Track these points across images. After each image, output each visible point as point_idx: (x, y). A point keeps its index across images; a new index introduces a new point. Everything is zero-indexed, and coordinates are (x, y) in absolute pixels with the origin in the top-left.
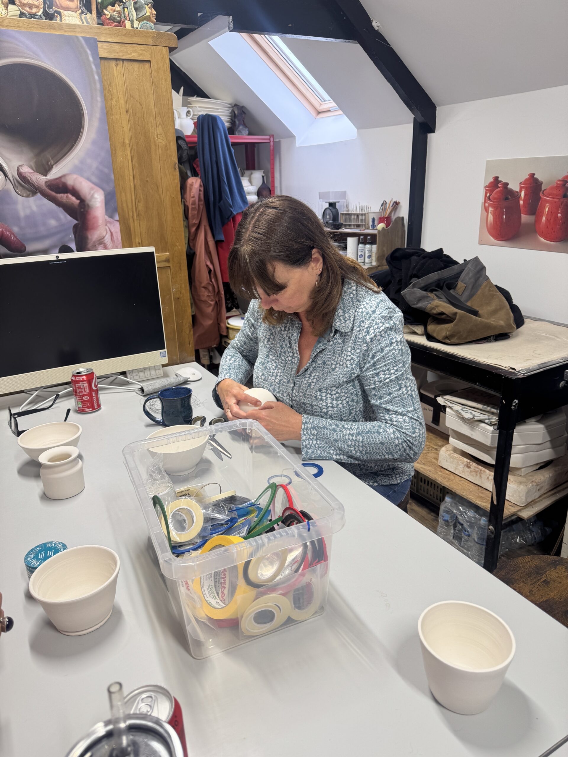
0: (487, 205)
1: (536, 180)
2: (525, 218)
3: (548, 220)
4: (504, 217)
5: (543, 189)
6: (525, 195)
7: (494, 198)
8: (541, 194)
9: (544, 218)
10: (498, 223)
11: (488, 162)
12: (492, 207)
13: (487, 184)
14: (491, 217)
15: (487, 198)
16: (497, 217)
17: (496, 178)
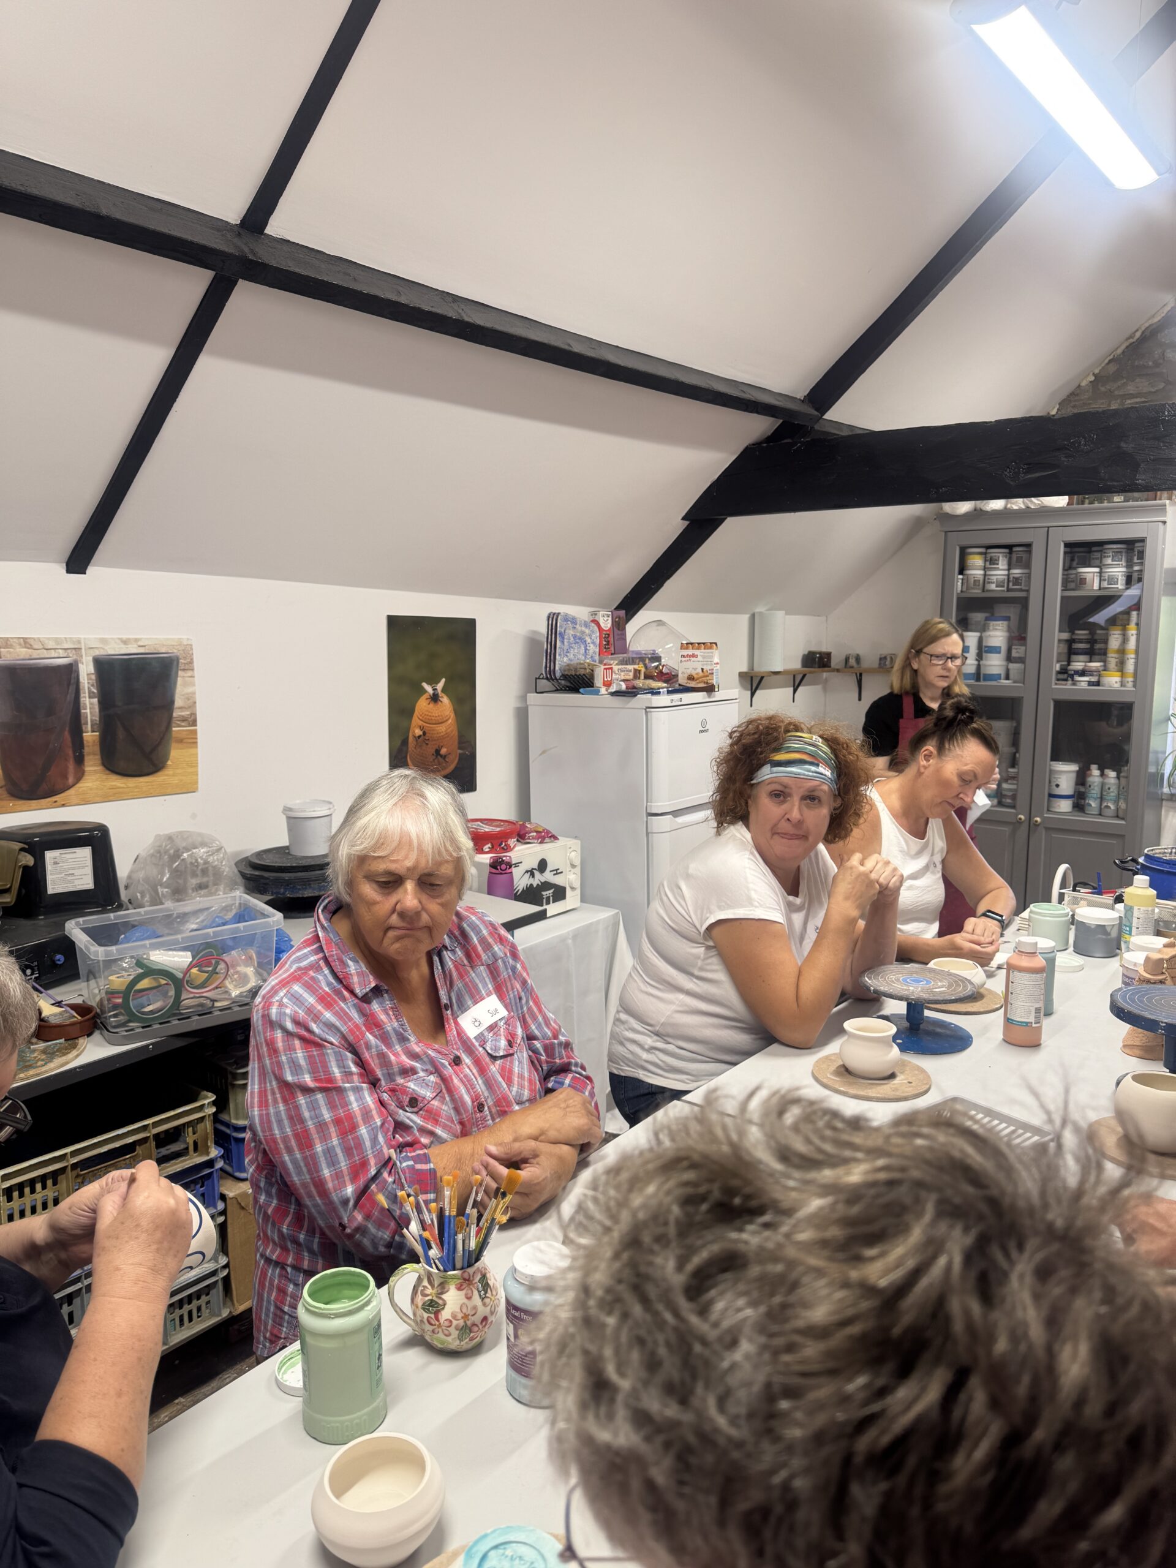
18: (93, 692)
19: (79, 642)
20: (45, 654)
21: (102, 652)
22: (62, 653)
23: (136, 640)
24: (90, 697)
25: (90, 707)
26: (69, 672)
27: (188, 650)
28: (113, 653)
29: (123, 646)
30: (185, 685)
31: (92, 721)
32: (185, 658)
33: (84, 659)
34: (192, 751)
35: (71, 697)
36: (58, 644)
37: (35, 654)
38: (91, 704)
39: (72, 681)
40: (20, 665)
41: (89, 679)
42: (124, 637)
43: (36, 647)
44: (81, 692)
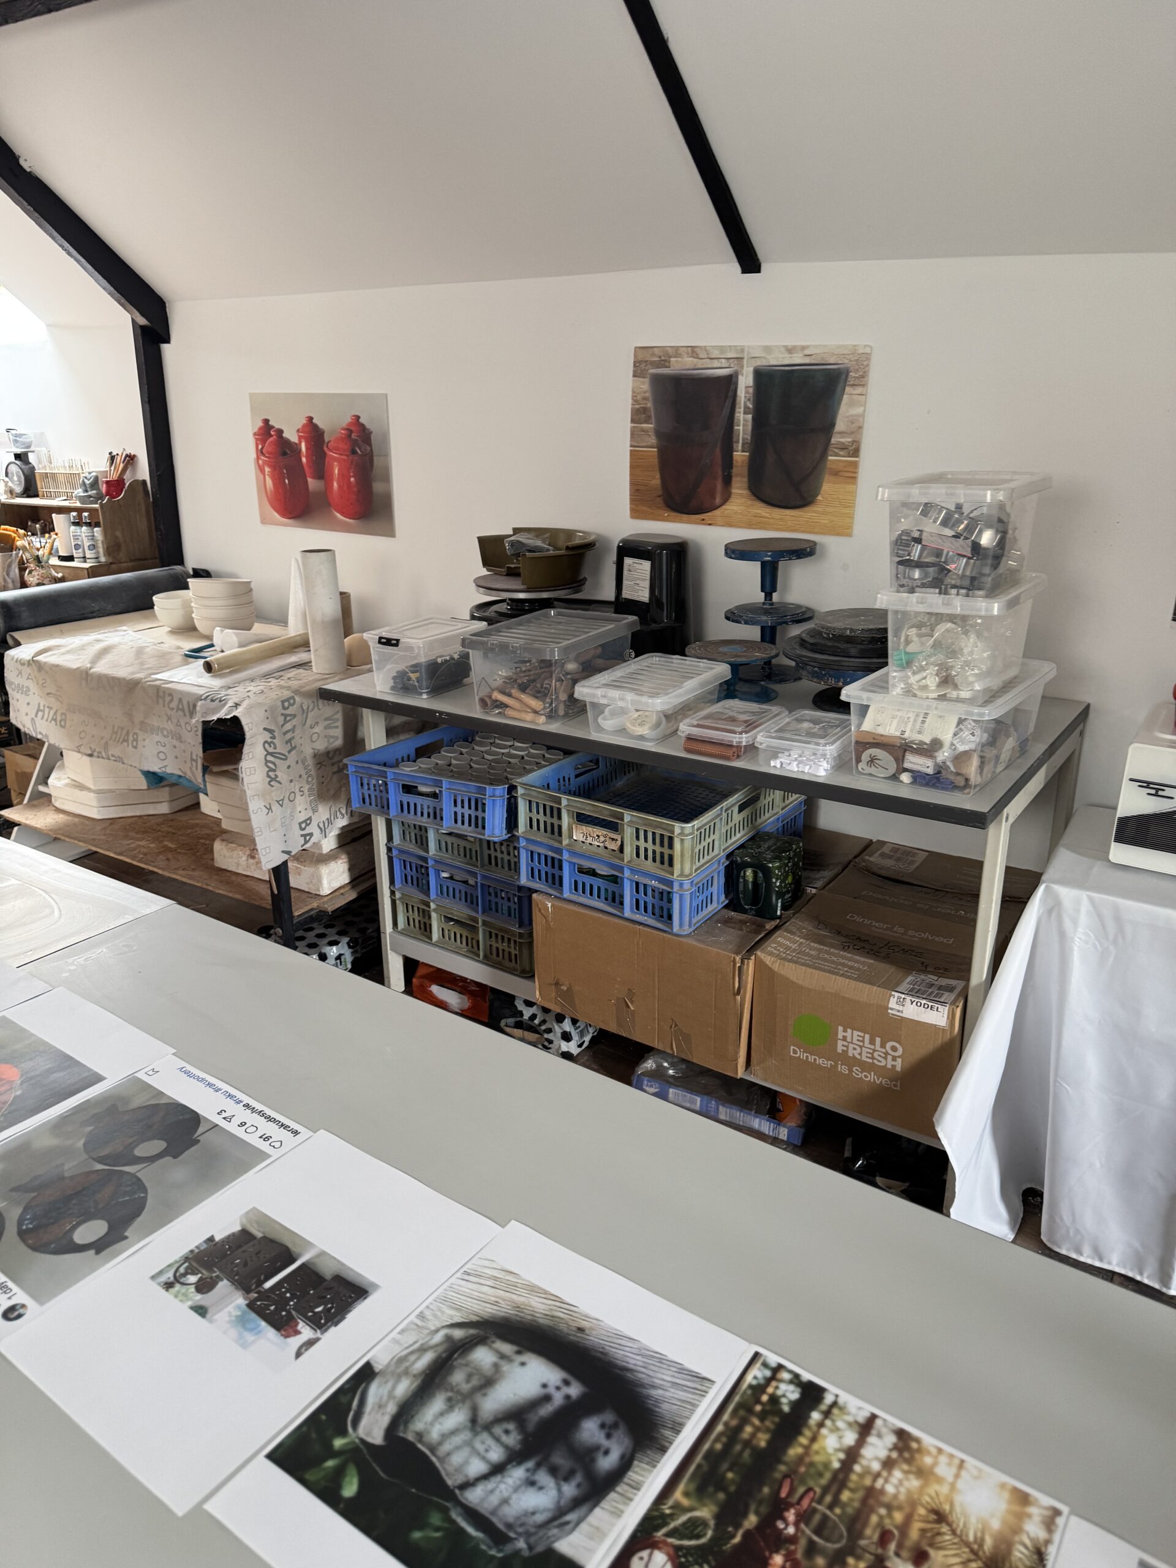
0: (260, 462)
1: (315, 427)
2: (312, 483)
3: (339, 486)
4: (287, 481)
5: (326, 441)
6: (307, 449)
7: (269, 453)
8: (325, 449)
9: (335, 484)
10: (280, 491)
11: (251, 395)
12: (270, 466)
13: (256, 430)
14: (269, 482)
15: (260, 453)
16: (278, 480)
17: (266, 421)
18: (748, 408)
19: (742, 351)
20: (708, 363)
21: (764, 363)
22: (724, 363)
23: (803, 348)
24: (745, 413)
25: (743, 423)
26: (729, 383)
27: (863, 361)
28: (775, 363)
29: (787, 355)
30: (852, 404)
31: (743, 440)
32: (857, 371)
33: (744, 371)
34: (849, 487)
35: (726, 412)
36: (721, 353)
37: (700, 364)
38: (745, 420)
39: (731, 394)
40: (685, 375)
41: (747, 392)
42: (790, 343)
43: (701, 356)
44: (737, 406)
